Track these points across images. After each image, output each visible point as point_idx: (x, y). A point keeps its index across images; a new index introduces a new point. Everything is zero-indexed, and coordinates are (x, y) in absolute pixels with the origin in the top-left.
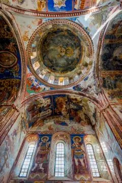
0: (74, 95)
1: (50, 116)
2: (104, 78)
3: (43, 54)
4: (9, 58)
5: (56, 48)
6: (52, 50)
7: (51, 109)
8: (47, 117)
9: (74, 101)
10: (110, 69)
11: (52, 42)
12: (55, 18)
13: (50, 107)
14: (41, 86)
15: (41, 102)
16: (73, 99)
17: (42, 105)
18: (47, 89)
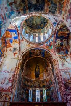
0: (58, 27)
1: (68, 40)
2: (49, 11)
3: (38, 28)
4: (37, 52)
5: (35, 19)
6: (35, 22)
7: (64, 39)
8: (67, 41)
9: (62, 28)
10: (44, 5)
11: (31, 22)
12: (20, 34)
13: (62, 40)
14: (50, 42)
15: (58, 44)
16: (60, 28)
17: (59, 44)
18: (52, 39)
